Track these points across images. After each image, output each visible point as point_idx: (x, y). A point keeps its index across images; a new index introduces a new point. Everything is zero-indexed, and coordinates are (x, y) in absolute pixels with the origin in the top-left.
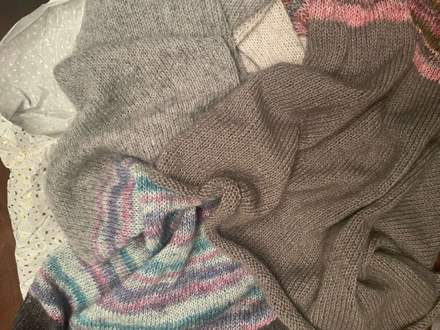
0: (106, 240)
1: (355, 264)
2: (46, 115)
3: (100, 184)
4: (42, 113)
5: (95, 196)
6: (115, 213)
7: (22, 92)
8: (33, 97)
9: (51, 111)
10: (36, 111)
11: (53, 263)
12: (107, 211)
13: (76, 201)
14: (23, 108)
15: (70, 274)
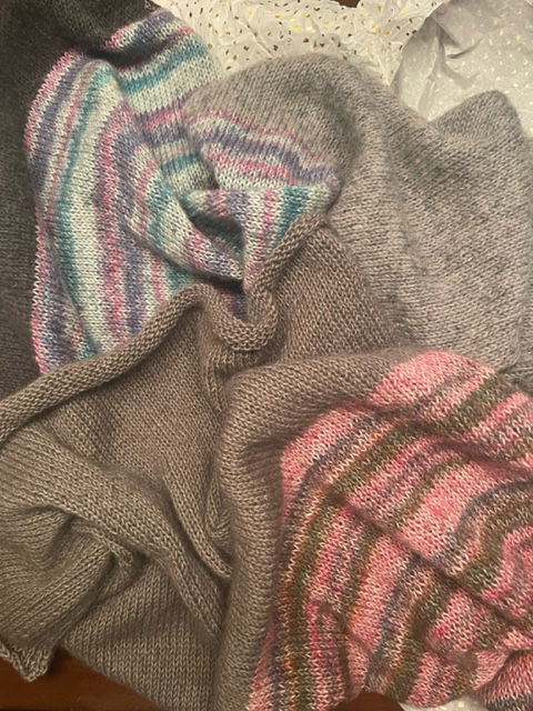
0: (217, 129)
1: (100, 518)
2: (429, 77)
3: (305, 139)
4: (434, 72)
5: (289, 128)
6: (257, 151)
7: (472, 48)
8: (462, 62)
9: (436, 87)
10: (439, 65)
11: (197, 50)
12: (262, 140)
13: (287, 97)
14: (447, 43)
15: (174, 74)
